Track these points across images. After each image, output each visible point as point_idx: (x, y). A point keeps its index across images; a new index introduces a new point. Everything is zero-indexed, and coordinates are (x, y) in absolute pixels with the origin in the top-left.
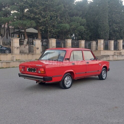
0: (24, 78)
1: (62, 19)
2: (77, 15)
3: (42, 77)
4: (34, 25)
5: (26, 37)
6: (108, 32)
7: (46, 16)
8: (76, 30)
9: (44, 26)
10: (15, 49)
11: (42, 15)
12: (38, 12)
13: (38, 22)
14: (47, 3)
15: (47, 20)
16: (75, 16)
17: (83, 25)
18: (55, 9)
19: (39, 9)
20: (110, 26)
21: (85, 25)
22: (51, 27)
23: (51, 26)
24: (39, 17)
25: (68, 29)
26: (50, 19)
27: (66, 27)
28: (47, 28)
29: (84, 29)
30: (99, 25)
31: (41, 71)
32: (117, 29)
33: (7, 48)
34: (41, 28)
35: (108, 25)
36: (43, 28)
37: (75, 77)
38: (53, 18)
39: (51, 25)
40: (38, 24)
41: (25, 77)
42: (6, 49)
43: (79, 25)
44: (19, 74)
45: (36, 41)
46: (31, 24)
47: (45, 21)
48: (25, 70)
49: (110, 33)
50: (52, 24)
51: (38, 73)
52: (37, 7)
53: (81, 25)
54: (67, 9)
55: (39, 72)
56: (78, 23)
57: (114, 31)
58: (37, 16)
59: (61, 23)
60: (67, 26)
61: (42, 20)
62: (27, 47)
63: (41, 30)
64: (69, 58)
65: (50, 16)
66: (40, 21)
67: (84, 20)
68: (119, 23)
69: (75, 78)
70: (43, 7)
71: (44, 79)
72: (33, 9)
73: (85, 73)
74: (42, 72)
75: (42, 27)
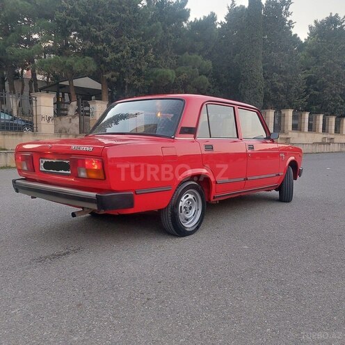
0: (32, 197)
1: (159, 59)
2: (192, 50)
3: (93, 194)
4: (93, 67)
5: (74, 97)
6: (262, 92)
7: (121, 48)
8: (190, 84)
9: (115, 70)
10: (43, 122)
11: (112, 44)
12: (102, 36)
13: (103, 62)
14: (122, 15)
15: (123, 56)
16: (187, 53)
17: (207, 75)
18: (143, 32)
19: (103, 29)
20: (266, 78)
21: (210, 75)
22: (133, 75)
23: (133, 72)
24: (104, 48)
25: (173, 81)
26: (130, 55)
27: (167, 76)
28: (124, 78)
29: (208, 83)
30: (242, 74)
31: (87, 171)
32: (282, 84)
33: (27, 122)
34: (108, 76)
35: (262, 74)
36: (112, 77)
37: (213, 194)
38: (137, 53)
39: (133, 69)
40: (102, 66)
41: (34, 194)
42: (23, 123)
43: (198, 73)
44: (14, 182)
45: (97, 105)
46: (84, 65)
47: (117, 60)
48: (33, 168)
49: (265, 93)
50: (135, 68)
51: (77, 177)
52: (100, 24)
53: (200, 75)
54: (170, 35)
55: (83, 174)
56: (193, 68)
57: (275, 90)
58: (100, 47)
59: (157, 66)
60: (171, 74)
61: (112, 56)
62: (76, 121)
63: (108, 80)
64: (194, 126)
65: (131, 48)
66: (108, 60)
67: (208, 64)
68: (285, 73)
69: (212, 198)
70: (114, 26)
71: (98, 200)
72: (89, 29)
73: (245, 180)
74: (93, 175)
75: (111, 73)
